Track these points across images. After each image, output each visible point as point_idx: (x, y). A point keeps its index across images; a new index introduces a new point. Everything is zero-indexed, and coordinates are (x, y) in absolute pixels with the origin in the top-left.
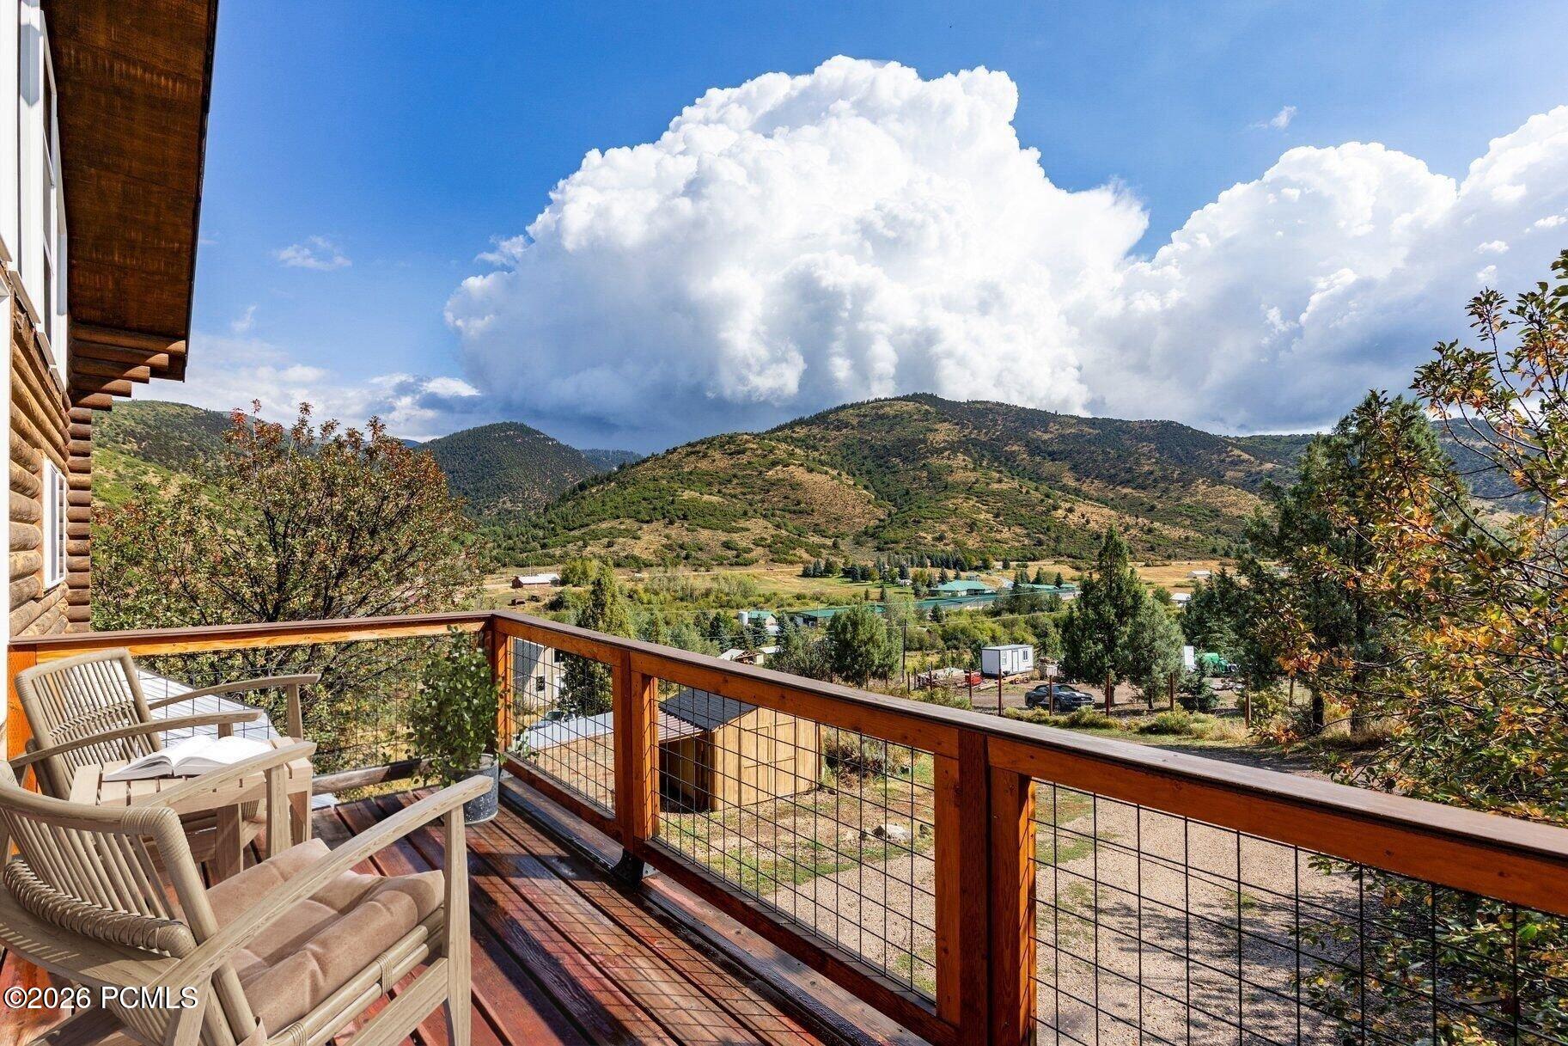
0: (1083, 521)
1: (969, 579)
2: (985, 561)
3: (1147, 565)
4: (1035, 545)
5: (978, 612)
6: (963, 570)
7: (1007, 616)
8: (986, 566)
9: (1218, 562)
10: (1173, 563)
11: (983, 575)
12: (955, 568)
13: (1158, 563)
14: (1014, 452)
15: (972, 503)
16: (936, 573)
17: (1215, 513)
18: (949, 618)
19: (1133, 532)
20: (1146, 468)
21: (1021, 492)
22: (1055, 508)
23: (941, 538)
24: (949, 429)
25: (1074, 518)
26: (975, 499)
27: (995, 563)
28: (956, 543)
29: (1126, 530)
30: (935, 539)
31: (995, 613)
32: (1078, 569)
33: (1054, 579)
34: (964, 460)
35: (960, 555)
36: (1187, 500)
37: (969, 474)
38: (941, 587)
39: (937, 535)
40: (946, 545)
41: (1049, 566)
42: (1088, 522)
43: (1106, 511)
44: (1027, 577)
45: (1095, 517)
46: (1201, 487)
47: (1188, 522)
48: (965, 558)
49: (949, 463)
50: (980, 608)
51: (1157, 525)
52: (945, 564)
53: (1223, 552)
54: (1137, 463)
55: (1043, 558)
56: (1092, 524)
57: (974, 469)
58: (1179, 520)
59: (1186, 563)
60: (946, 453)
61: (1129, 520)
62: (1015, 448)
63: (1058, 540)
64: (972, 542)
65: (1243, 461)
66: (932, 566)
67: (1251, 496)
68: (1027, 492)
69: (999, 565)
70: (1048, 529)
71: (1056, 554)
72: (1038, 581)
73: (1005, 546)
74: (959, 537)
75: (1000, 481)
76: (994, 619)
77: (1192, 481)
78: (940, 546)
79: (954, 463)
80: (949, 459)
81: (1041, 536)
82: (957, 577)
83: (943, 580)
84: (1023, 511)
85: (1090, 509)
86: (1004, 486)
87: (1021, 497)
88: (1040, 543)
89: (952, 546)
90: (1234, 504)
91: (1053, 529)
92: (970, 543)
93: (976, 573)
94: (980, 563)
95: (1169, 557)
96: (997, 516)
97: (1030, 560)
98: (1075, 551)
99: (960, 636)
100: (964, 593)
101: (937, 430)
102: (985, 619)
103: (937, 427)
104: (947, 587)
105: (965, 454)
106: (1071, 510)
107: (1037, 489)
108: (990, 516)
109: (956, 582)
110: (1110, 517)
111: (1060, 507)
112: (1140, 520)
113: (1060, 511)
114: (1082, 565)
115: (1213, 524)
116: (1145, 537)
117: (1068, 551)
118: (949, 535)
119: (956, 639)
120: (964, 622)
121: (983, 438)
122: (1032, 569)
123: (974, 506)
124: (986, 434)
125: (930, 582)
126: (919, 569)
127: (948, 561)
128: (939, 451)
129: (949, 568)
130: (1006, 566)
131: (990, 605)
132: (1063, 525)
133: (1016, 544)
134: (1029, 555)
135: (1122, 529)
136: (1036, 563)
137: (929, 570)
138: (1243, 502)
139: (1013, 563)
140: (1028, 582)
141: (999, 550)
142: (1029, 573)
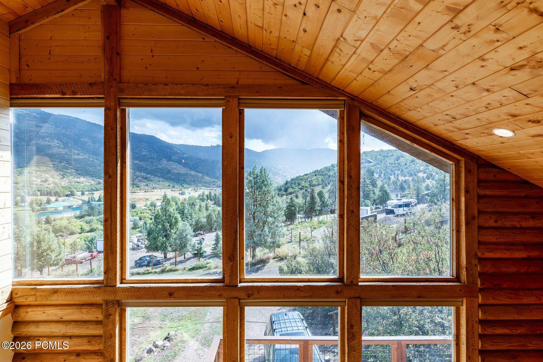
1: (63, 201)
2: (72, 192)
3: (145, 192)
4: (97, 184)
5: (72, 217)
6: (60, 197)
7: (87, 218)
8: (72, 194)
9: (171, 190)
10: (155, 191)
11: (71, 198)
12: (55, 196)
13: (150, 191)
14: (85, 141)
15: (63, 164)
16: (44, 199)
17: (169, 172)
18: (56, 222)
20: (144, 153)
21: (90, 160)
23: (46, 181)
24: (49, 127)
26: (65, 162)
27: (77, 193)
28: (55, 184)
30: (41, 181)
31: (81, 217)
34: (58, 143)
35: (57, 190)
36: (159, 167)
37: (61, 150)
38: (48, 206)
39: (43, 179)
40: (49, 184)
44: (94, 198)
46: (165, 162)
47: (160, 175)
48: (61, 191)
49: (49, 143)
50: (73, 215)
51: (149, 176)
52: (49, 194)
53: (172, 186)
54: (141, 151)
57: (64, 148)
58: (156, 174)
59: (160, 190)
60: (47, 139)
62: (85, 140)
64: (64, 183)
65: (178, 153)
66: (41, 195)
67: (180, 166)
68: (93, 160)
69: (79, 193)
73: (82, 185)
75: (78, 154)
76: (80, 220)
77: (161, 159)
78: (46, 185)
79: (53, 144)
80: (49, 141)
81: (100, 180)
82: (57, 200)
83: (48, 202)
84: (91, 169)
86: (81, 157)
87: (89, 162)
89: (53, 185)
90: (175, 169)
93: (67, 198)
94: (69, 193)
95: (154, 188)
97: (94, 190)
99: (64, 230)
100: (62, 208)
101: (42, 127)
102: (76, 220)
103: (41, 125)
104: (52, 205)
105: (58, 140)
107: (97, 159)
109: (57, 203)
112: (142, 173)
115: (169, 175)
116: (144, 181)
118: (51, 180)
119: (61, 232)
120: (65, 223)
121: (68, 133)
123: (64, 165)
124: (70, 131)
125: (41, 204)
126: (35, 197)
127: (51, 192)
128: (43, 138)
129: (51, 196)
130: (83, 194)
131: (78, 213)
133: (88, 184)
134: (94, 189)
136: (97, 192)
137: (40, 197)
138: (178, 168)
139: (86, 193)
140: (95, 201)
141: (79, 187)
142: (95, 197)
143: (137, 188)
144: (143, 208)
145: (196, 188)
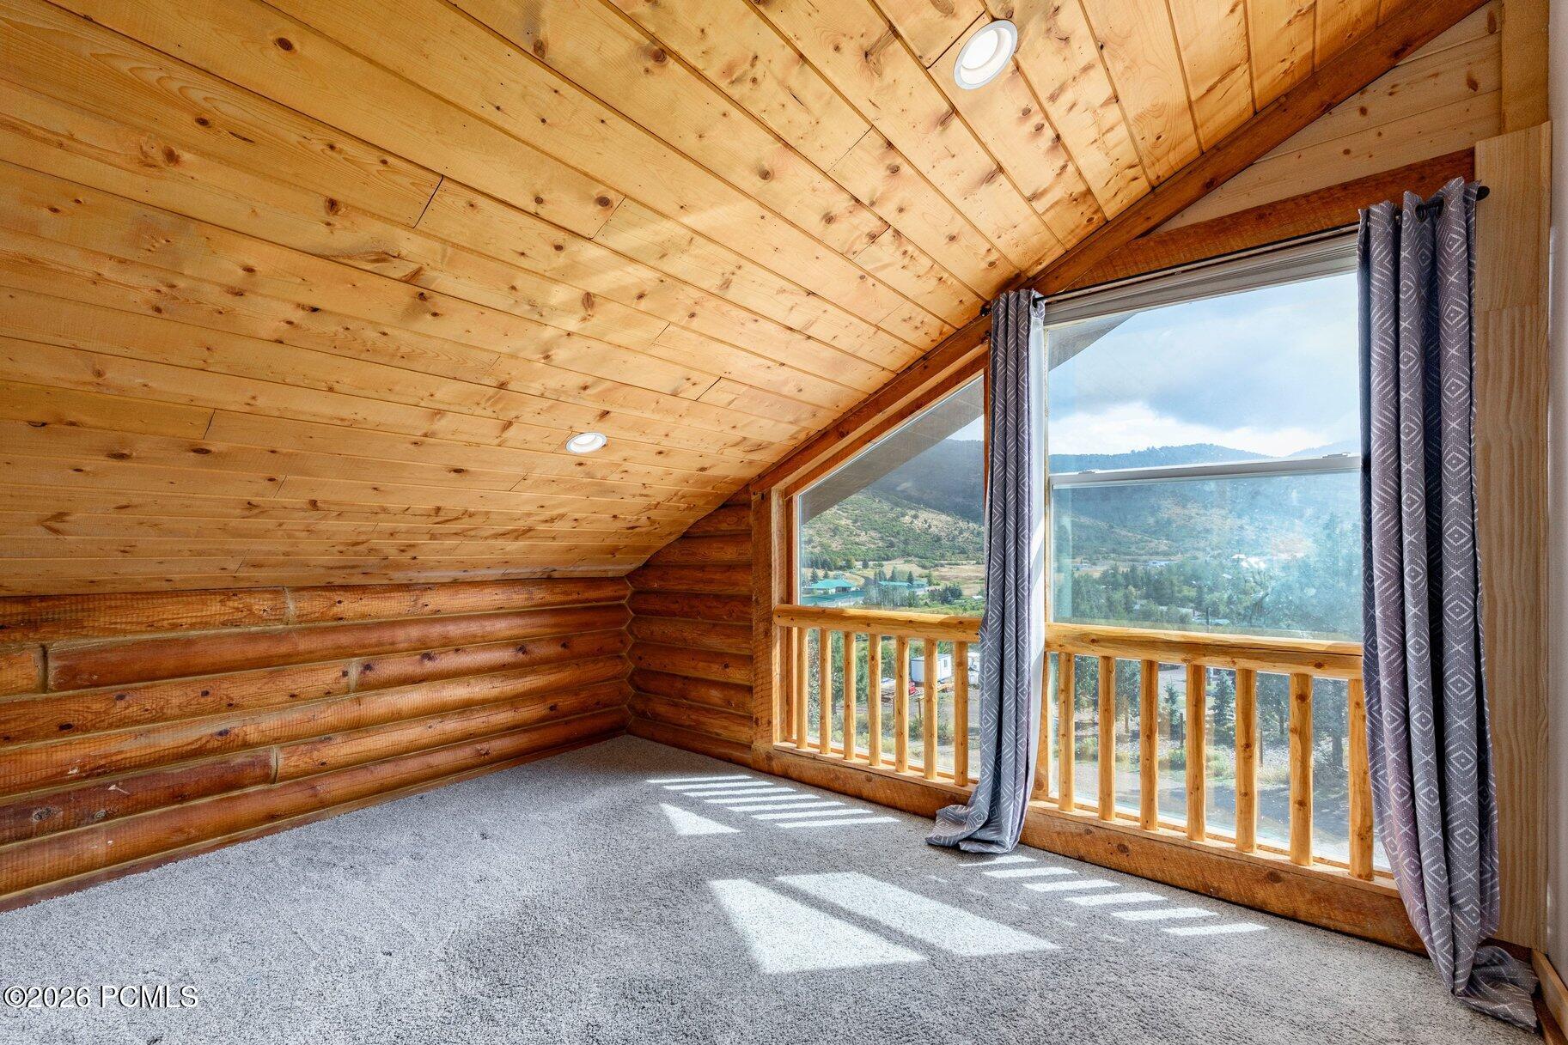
0: (926, 526)
1: (836, 578)
2: (848, 561)
4: (888, 547)
6: (830, 570)
8: (848, 566)
11: (847, 574)
12: (823, 567)
16: (808, 573)
19: (966, 535)
21: (875, 501)
22: (903, 515)
23: (808, 541)
25: (918, 524)
27: (857, 563)
28: (822, 545)
29: (961, 533)
32: (924, 567)
33: (906, 576)
35: (826, 557)
38: (815, 586)
40: (814, 547)
41: (900, 566)
42: (930, 527)
43: (944, 517)
44: (884, 574)
45: (935, 523)
48: (831, 559)
52: (814, 564)
55: (894, 558)
56: (933, 528)
61: (962, 524)
63: (906, 542)
64: (836, 545)
69: (859, 564)
70: (898, 534)
71: (906, 554)
72: (893, 578)
73: (863, 548)
74: (825, 541)
78: (809, 548)
81: (892, 539)
82: (826, 576)
83: (814, 579)
84: (877, 517)
85: (931, 515)
88: (892, 545)
89: (819, 548)
91: (902, 533)
92: (834, 545)
93: (841, 572)
94: (843, 563)
96: (855, 521)
97: (884, 559)
98: (921, 552)
100: (834, 591)
104: (819, 585)
106: (915, 517)
108: (849, 522)
109: (827, 580)
110: (947, 523)
111: (907, 514)
113: (907, 517)
114: (927, 564)
116: (975, 539)
117: (915, 552)
118: (816, 539)
122: (888, 568)
123: (836, 513)
127: (816, 562)
129: (817, 568)
130: (865, 566)
131: (860, 601)
132: (911, 530)
133: (873, 546)
134: (884, 556)
135: (957, 532)
136: (890, 562)
139: (871, 563)
140: (885, 580)
141: (859, 552)
142: (885, 571)
143: (962, 556)
144: (976, 597)
145: (1095, 557)
